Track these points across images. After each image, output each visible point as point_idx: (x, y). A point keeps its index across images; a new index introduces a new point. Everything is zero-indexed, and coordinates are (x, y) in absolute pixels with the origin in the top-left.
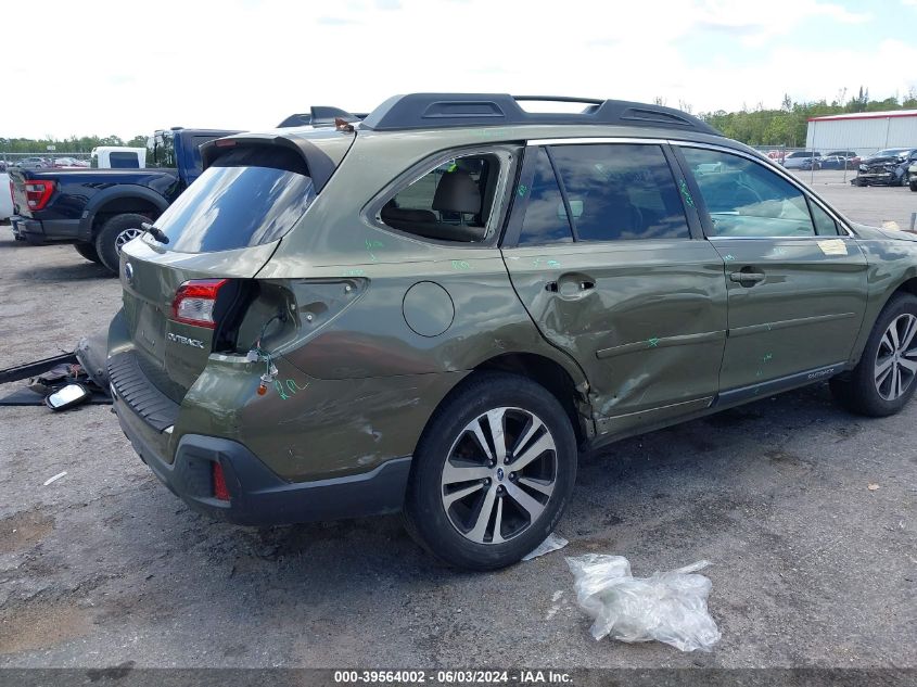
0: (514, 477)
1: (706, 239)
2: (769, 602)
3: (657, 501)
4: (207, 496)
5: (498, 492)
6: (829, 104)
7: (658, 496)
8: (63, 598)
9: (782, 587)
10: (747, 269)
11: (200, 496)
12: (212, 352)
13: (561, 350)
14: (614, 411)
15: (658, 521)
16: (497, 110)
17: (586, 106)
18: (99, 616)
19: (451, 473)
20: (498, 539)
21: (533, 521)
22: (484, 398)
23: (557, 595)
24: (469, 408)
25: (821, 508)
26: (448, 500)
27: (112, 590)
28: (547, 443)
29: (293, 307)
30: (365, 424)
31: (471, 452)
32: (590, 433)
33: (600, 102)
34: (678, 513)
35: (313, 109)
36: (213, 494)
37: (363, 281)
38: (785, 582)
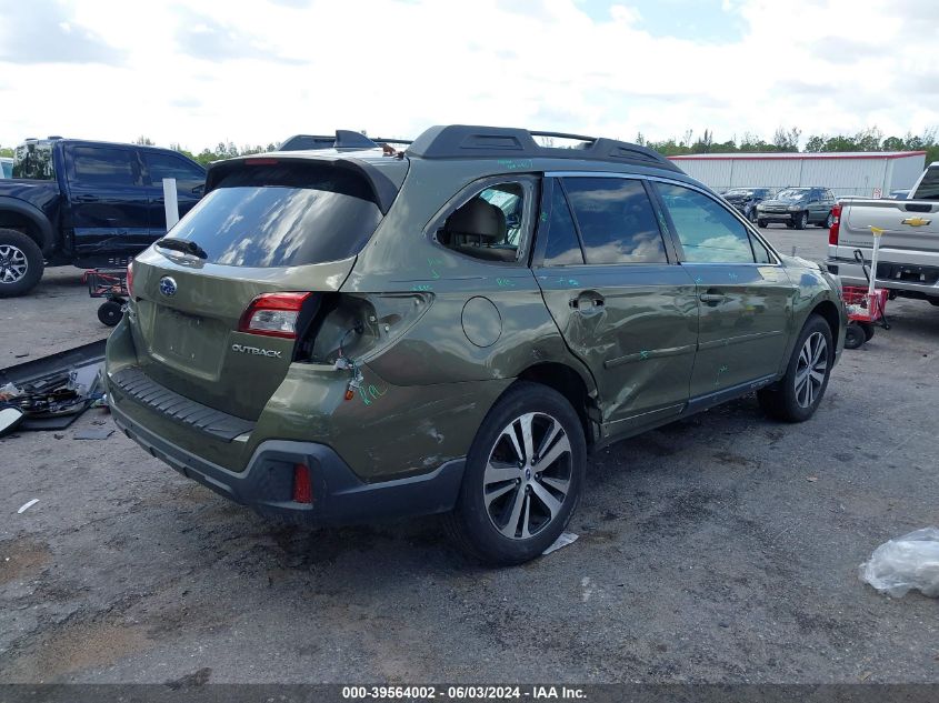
0: (539, 478)
1: (679, 264)
2: (762, 574)
3: (641, 499)
4: (286, 500)
5: (526, 491)
6: (678, 145)
7: (640, 494)
8: (98, 619)
9: (768, 561)
10: (711, 291)
11: (276, 501)
12: (292, 361)
13: (581, 360)
14: (615, 416)
15: (647, 515)
16: (517, 142)
17: (579, 142)
18: (149, 632)
19: (492, 473)
20: (526, 534)
21: (553, 517)
22: (520, 404)
23: (585, 581)
24: (508, 413)
25: (777, 497)
26: (489, 498)
27: (151, 606)
28: (564, 445)
29: (373, 319)
30: (432, 427)
31: (507, 455)
32: (596, 435)
33: (594, 140)
34: (662, 507)
35: (337, 132)
36: (292, 498)
37: (429, 295)
38: (768, 557)
